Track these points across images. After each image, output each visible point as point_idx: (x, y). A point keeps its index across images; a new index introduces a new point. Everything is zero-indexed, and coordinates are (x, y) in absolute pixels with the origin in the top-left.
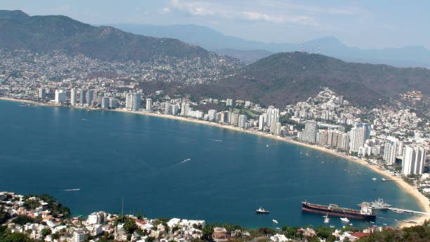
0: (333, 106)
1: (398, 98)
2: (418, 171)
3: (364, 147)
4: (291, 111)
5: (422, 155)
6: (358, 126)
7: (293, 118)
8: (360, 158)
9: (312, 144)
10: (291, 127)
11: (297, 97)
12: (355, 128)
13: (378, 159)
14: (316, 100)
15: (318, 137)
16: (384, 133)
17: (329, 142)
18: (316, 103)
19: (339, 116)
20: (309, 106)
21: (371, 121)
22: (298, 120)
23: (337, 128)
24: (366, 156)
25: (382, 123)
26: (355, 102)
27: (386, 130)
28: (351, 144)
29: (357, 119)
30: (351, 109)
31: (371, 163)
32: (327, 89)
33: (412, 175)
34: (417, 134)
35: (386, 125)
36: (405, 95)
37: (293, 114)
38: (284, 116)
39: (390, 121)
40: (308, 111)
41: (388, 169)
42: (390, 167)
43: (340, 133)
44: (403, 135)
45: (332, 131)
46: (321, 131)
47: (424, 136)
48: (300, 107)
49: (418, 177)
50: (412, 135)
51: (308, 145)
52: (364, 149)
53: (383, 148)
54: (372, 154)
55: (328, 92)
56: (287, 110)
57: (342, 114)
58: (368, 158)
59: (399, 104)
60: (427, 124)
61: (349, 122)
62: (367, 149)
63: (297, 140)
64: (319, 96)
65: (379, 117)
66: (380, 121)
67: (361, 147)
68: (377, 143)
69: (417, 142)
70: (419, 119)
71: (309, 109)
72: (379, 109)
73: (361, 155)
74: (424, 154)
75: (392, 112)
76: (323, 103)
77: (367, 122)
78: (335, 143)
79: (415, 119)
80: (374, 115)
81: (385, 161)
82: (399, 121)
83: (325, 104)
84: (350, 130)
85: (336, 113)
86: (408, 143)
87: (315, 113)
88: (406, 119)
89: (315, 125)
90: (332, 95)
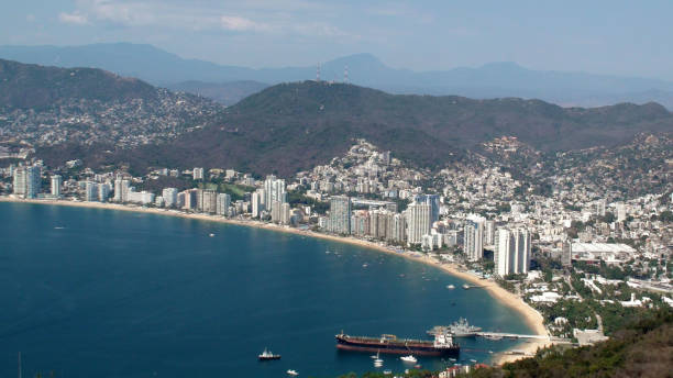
0: (375, 168)
1: (481, 150)
2: (520, 269)
3: (430, 234)
4: (305, 182)
5: (526, 240)
6: (418, 200)
7: (309, 194)
8: (426, 253)
9: (344, 235)
10: (308, 209)
11: (314, 158)
12: (413, 204)
13: (455, 253)
14: (346, 161)
15: (353, 223)
16: (461, 208)
17: (373, 231)
18: (347, 166)
19: (386, 186)
20: (335, 172)
21: (438, 190)
22: (318, 196)
23: (384, 206)
24: (436, 249)
25: (457, 192)
26: (411, 161)
27: (464, 203)
28: (410, 232)
29: (417, 189)
30: (406, 171)
31: (444, 261)
32: (362, 141)
33: (511, 276)
34: (515, 207)
35: (464, 196)
36: (491, 145)
37: (309, 188)
38: (294, 191)
39: (470, 189)
40: (333, 179)
41: (472, 268)
42: (475, 265)
43: (390, 213)
44: (492, 211)
45: (376, 211)
46: (357, 212)
47: (527, 210)
48: (321, 175)
49: (521, 277)
50: (507, 209)
51: (338, 238)
52: (431, 238)
53: (462, 233)
54: (444, 246)
55: (365, 146)
56: (298, 181)
57: (391, 182)
58: (438, 254)
59: (483, 159)
60: (530, 189)
61: (404, 194)
62: (435, 238)
63: (318, 231)
64: (351, 153)
65: (450, 183)
66: (454, 189)
67: (426, 235)
68: (451, 226)
69: (516, 220)
70: (517, 183)
71: (335, 176)
72: (450, 169)
73: (427, 248)
74: (528, 240)
75: (472, 174)
76: (357, 164)
77: (433, 193)
78: (382, 231)
79: (509, 182)
80: (443, 181)
81: (466, 255)
82: (484, 188)
83: (361, 166)
84: (405, 208)
85: (380, 181)
86: (502, 223)
87: (345, 183)
88: (495, 184)
89: (347, 203)
90: (372, 150)
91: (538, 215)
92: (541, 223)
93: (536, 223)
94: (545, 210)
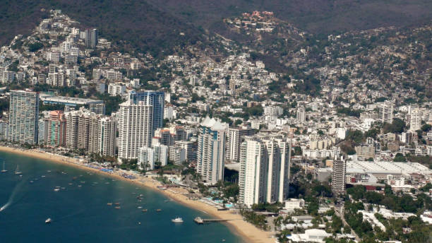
0: (75, 52)
1: (223, 28)
2: (275, 196)
3: (150, 146)
5: (283, 157)
6: (135, 98)
8: (143, 172)
9: (28, 146)
12: (127, 104)
13: (184, 173)
14: (31, 40)
15: (42, 130)
16: (195, 110)
17: (70, 141)
18: (34, 48)
19: (90, 77)
20: (17, 56)
21: (163, 85)
23: (87, 106)
24: (158, 166)
25: (189, 87)
26: (124, 42)
27: (199, 103)
28: (122, 143)
29: (132, 82)
30: (118, 58)
31: (169, 184)
32: (57, 13)
33: (262, 206)
34: (269, 109)
35: (199, 93)
36: (239, 22)
39: (208, 83)
41: (208, 194)
42: (212, 191)
43: (94, 116)
44: (237, 115)
45: (74, 113)
46: (48, 114)
47: (285, 114)
49: (276, 208)
50: (258, 113)
51: (19, 151)
52: (152, 151)
53: (194, 146)
54: (170, 163)
55: (60, 20)
57: (97, 72)
58: (161, 173)
59: (226, 42)
60: (290, 85)
61: (114, 90)
62: (158, 150)
64: (41, 30)
65: (180, 74)
66: (185, 83)
67: (145, 148)
68: (180, 135)
69: (271, 127)
70: (272, 76)
71: (17, 62)
72: (180, 55)
73: (145, 165)
74: (287, 155)
75: (210, 62)
76: (50, 46)
77: (156, 88)
78: (82, 140)
79: (262, 75)
80: (170, 71)
81: (200, 176)
82: (228, 83)
83: (54, 49)
84: (116, 108)
85: (82, 70)
86: (251, 132)
87: (32, 73)
88: (242, 77)
89: (33, 101)
90: (71, 26)
91: (300, 122)
92: (305, 132)
93: (297, 132)
94: (311, 115)
